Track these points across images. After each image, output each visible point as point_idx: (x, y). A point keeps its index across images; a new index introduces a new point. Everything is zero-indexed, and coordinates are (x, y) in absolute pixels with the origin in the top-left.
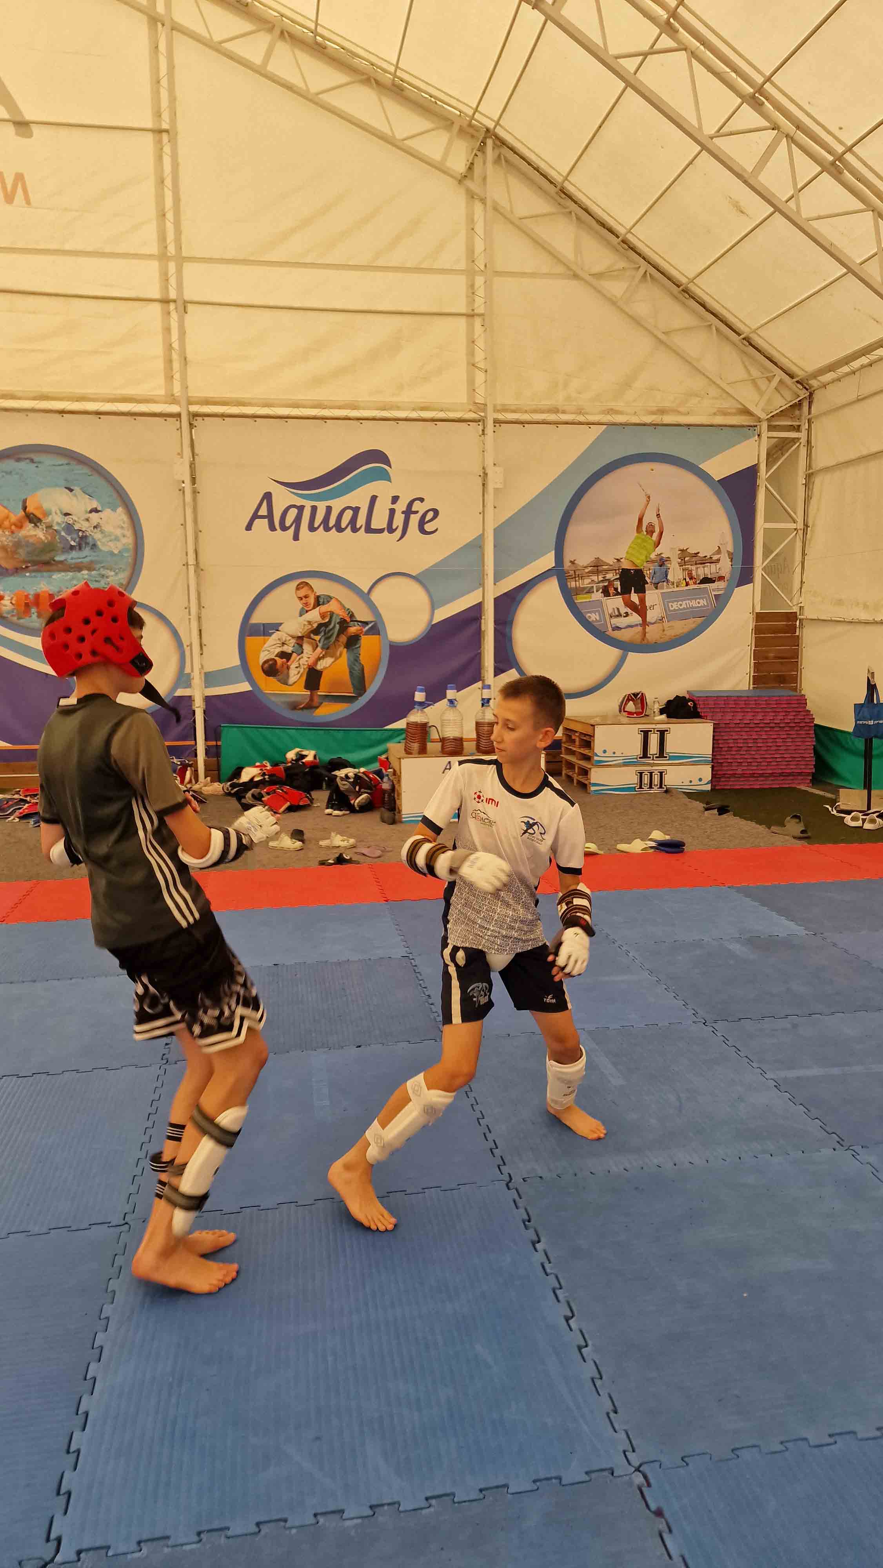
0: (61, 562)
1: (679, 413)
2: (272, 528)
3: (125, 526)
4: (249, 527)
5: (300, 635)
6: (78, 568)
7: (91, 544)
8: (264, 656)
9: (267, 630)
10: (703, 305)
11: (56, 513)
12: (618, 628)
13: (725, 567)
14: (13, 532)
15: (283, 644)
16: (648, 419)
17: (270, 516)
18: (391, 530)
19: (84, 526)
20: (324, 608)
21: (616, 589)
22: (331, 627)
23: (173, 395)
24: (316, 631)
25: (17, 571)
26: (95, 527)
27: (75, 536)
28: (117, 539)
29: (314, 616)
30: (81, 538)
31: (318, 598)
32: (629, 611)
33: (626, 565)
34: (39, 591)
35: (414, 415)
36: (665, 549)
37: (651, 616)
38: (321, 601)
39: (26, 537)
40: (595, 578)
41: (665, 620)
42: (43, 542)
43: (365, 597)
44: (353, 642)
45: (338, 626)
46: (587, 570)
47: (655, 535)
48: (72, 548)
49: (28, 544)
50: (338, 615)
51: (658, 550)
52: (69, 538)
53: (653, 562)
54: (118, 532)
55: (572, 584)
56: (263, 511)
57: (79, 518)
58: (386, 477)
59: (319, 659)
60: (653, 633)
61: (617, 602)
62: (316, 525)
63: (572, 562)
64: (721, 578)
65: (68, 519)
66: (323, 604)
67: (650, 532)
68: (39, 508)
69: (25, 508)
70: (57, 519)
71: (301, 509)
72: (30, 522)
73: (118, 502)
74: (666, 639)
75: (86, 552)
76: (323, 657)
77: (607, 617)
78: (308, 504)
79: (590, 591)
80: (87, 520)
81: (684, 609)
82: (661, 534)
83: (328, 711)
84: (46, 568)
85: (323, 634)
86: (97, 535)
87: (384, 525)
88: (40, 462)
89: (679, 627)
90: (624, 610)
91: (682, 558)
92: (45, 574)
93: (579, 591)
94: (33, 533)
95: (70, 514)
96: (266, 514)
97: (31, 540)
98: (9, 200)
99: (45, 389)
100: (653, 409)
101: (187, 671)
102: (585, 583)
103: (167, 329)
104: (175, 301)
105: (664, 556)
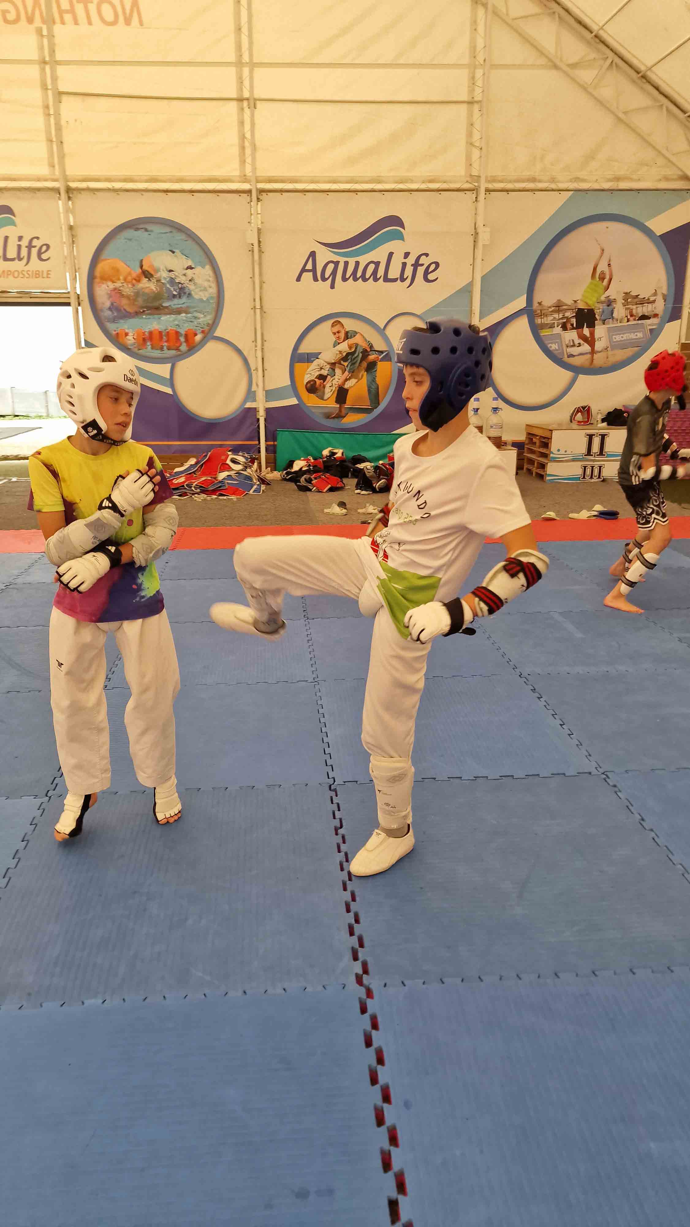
0: (167, 307)
1: (631, 180)
2: (315, 279)
3: (211, 279)
4: (298, 279)
5: (333, 361)
6: (178, 312)
7: (187, 293)
8: (307, 378)
9: (309, 358)
10: (657, 88)
12: (571, 356)
13: (660, 306)
14: (134, 285)
15: (321, 368)
16: (606, 186)
17: (314, 270)
18: (403, 279)
19: (182, 279)
20: (351, 341)
21: (572, 325)
22: (356, 355)
23: (245, 176)
24: (345, 359)
25: (137, 314)
26: (190, 280)
27: (176, 287)
28: (205, 289)
29: (344, 347)
30: (181, 289)
31: (347, 333)
32: (582, 342)
33: (581, 306)
34: (152, 329)
35: (423, 186)
37: (598, 346)
38: (349, 335)
39: (143, 288)
40: (556, 316)
41: (609, 349)
42: (154, 292)
43: (382, 332)
44: (371, 367)
45: (361, 355)
46: (550, 310)
47: (606, 281)
48: (174, 296)
50: (361, 346)
51: (607, 293)
52: (172, 289)
53: (602, 302)
54: (206, 284)
55: (539, 321)
56: (309, 266)
57: (179, 274)
58: (401, 237)
59: (346, 380)
60: (599, 360)
61: (572, 335)
62: (347, 277)
63: (540, 304)
64: (656, 315)
65: (172, 275)
66: (351, 338)
67: (602, 279)
68: (152, 266)
69: (141, 267)
70: (164, 275)
71: (337, 263)
72: (146, 277)
73: (207, 260)
74: (609, 364)
75: (184, 299)
76: (350, 378)
77: (565, 348)
78: (342, 260)
79: (552, 326)
80: (185, 275)
81: (624, 340)
82: (610, 280)
83: (352, 420)
85: (350, 360)
86: (192, 287)
87: (398, 275)
89: (620, 355)
90: (577, 341)
91: (625, 300)
92: (156, 316)
93: (543, 326)
94: (147, 285)
95: (173, 271)
96: (311, 268)
97: (147, 291)
98: (128, 22)
99: (155, 173)
100: (610, 177)
101: (254, 388)
102: (549, 320)
103: (242, 123)
104: (248, 99)
105: (612, 298)
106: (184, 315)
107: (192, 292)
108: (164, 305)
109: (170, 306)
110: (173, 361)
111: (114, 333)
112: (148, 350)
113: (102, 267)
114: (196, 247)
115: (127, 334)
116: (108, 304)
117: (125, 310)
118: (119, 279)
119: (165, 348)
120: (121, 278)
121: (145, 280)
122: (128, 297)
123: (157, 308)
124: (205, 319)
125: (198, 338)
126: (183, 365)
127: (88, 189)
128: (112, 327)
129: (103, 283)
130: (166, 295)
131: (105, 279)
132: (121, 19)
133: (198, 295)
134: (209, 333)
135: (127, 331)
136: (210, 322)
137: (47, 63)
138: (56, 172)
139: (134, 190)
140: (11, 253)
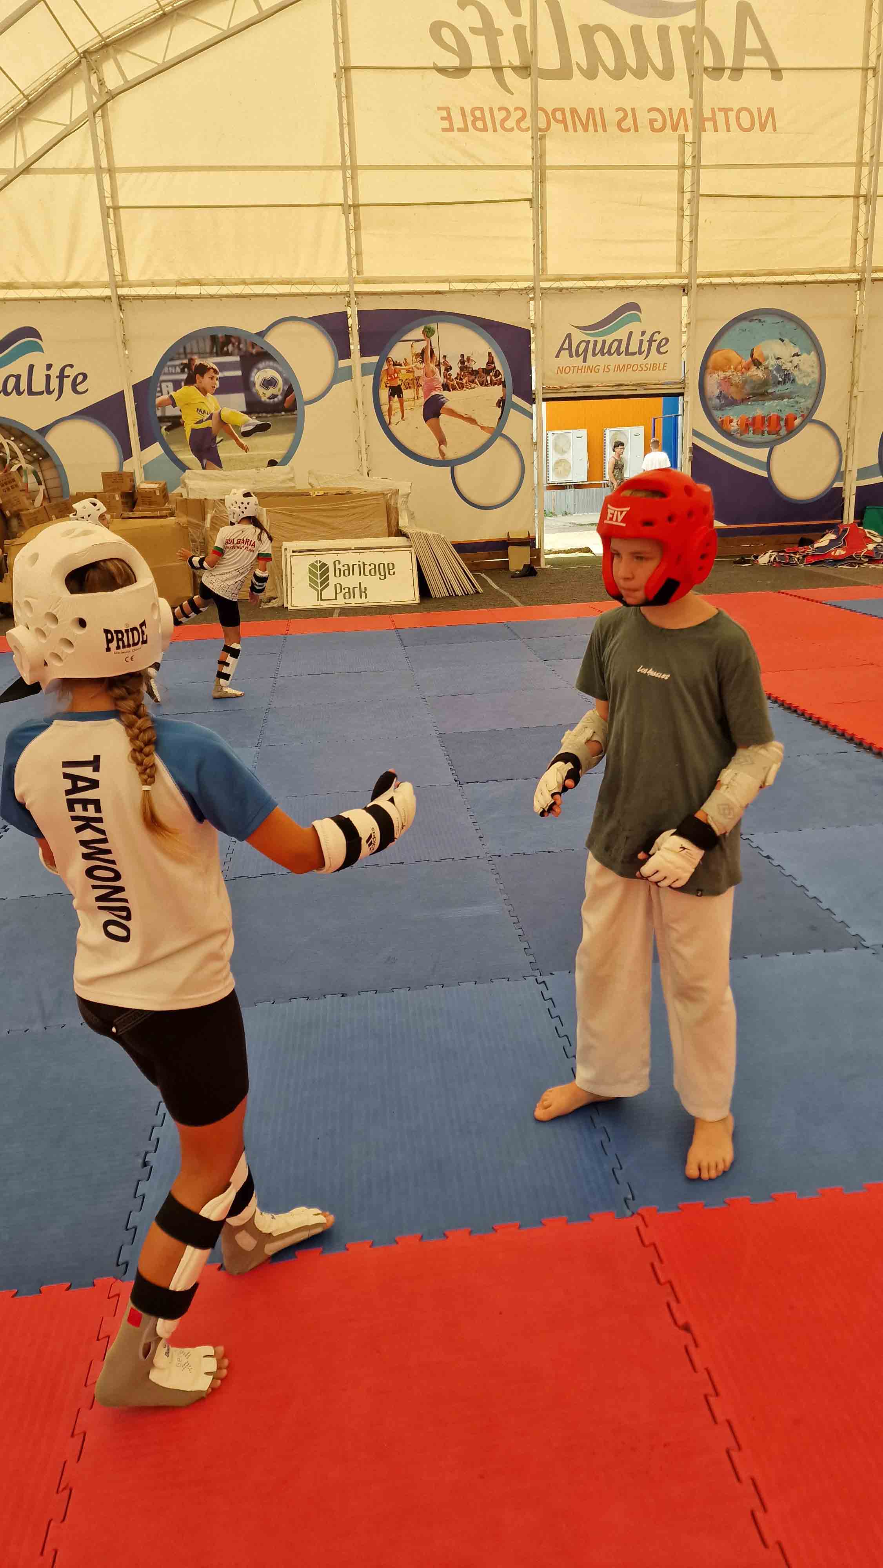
3: (815, 365)
6: (781, 397)
7: (792, 379)
14: (743, 373)
19: (788, 366)
23: (855, 267)
25: (743, 401)
26: (796, 367)
27: (782, 374)
28: (808, 375)
30: (787, 375)
34: (756, 415)
39: (751, 376)
42: (762, 379)
49: (751, 381)
52: (778, 376)
54: (809, 370)
57: (786, 361)
65: (779, 362)
68: (762, 355)
69: (752, 355)
70: (771, 363)
72: (755, 365)
73: (812, 348)
75: (788, 385)
80: (791, 362)
84: (761, 398)
86: (796, 373)
88: (765, 322)
94: (756, 373)
95: (781, 359)
97: (754, 378)
101: (842, 469)
103: (856, 218)
104: (865, 196)
106: (786, 400)
107: (797, 378)
108: (770, 391)
109: (774, 392)
110: (771, 445)
111: (719, 420)
112: (750, 436)
113: (715, 357)
114: (804, 335)
115: (731, 421)
116: (717, 393)
117: (732, 397)
118: (730, 368)
119: (766, 432)
120: (732, 367)
121: (755, 368)
122: (737, 386)
123: (763, 395)
124: (806, 403)
125: (797, 422)
126: (779, 449)
127: (711, 284)
128: (718, 415)
129: (715, 373)
130: (773, 381)
131: (716, 369)
132: (757, 125)
133: (802, 380)
134: (808, 419)
135: (732, 417)
136: (810, 406)
137: (688, 167)
138: (686, 268)
139: (752, 284)
140: (633, 348)
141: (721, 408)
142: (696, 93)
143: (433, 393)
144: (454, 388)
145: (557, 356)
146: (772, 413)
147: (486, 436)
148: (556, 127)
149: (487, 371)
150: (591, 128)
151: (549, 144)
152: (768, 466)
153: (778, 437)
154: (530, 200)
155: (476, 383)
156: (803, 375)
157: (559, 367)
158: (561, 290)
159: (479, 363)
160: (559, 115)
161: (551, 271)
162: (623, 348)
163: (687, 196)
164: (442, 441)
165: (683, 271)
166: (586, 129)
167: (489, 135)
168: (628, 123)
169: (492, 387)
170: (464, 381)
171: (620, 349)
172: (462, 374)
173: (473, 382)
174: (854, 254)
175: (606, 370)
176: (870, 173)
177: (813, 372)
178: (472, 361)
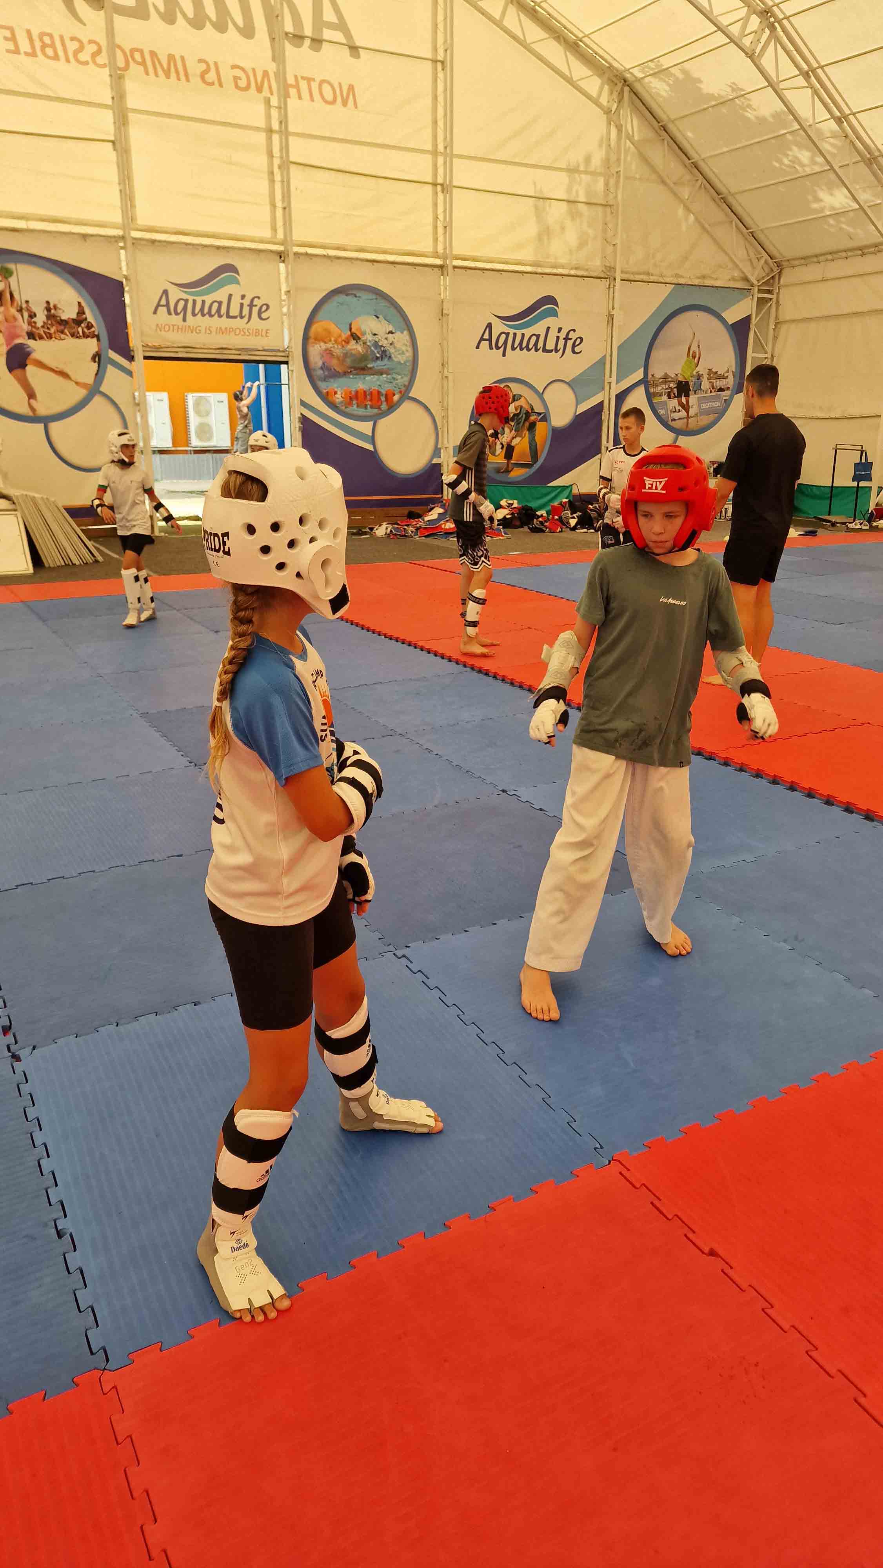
1: (713, 279)
2: (491, 347)
3: (408, 344)
4: (478, 347)
6: (380, 373)
7: (388, 356)
10: (730, 208)
11: (369, 334)
12: (674, 420)
13: (730, 381)
14: (343, 346)
16: (696, 282)
17: (490, 340)
18: (557, 351)
19: (383, 343)
20: (517, 403)
21: (674, 394)
22: (521, 415)
23: (437, 252)
25: (345, 374)
26: (391, 344)
27: (379, 350)
28: (403, 353)
29: (512, 408)
30: (383, 352)
32: (681, 409)
33: (681, 379)
34: (358, 388)
35: (573, 272)
36: (702, 369)
37: (692, 412)
38: (516, 398)
39: (351, 350)
40: (664, 386)
41: (698, 415)
42: (361, 354)
43: (541, 395)
44: (532, 427)
45: (524, 416)
46: (660, 381)
47: (697, 359)
48: (377, 358)
49: (352, 355)
50: (525, 408)
51: (698, 369)
53: (694, 376)
54: (404, 348)
55: (652, 390)
56: (486, 336)
57: (382, 338)
58: (556, 314)
59: (513, 438)
61: (674, 403)
62: (515, 347)
63: (653, 376)
64: (728, 388)
65: (376, 338)
66: (517, 400)
67: (694, 357)
68: (359, 329)
69: (351, 329)
70: (369, 337)
71: (508, 334)
72: (354, 339)
73: (405, 327)
74: (699, 427)
75: (386, 361)
76: (515, 437)
77: (669, 412)
78: (512, 332)
79: (661, 395)
80: (386, 339)
81: (709, 408)
82: (699, 358)
83: (518, 474)
84: (362, 372)
85: (515, 421)
86: (392, 350)
87: (553, 347)
88: (359, 297)
89: (705, 420)
90: (678, 408)
92: (362, 377)
93: (655, 394)
94: (355, 347)
95: (377, 335)
96: (487, 337)
97: (354, 352)
98: (345, 103)
99: (362, 244)
100: (699, 275)
101: (439, 446)
102: (659, 389)
103: (435, 205)
104: (442, 185)
105: (700, 373)
106: (384, 376)
107: (393, 356)
108: (369, 366)
109: (374, 367)
110: (375, 419)
111: (325, 391)
112: (354, 409)
113: (315, 328)
114: (396, 314)
115: (336, 393)
116: (320, 364)
117: (334, 369)
118: (330, 341)
119: (369, 406)
120: (332, 339)
121: (353, 342)
122: (338, 358)
123: (363, 369)
124: (402, 380)
125: (396, 398)
126: (382, 423)
127: (307, 254)
128: (323, 386)
129: (316, 344)
130: (370, 357)
131: (318, 339)
132: (339, 99)
133: (398, 358)
134: (405, 395)
135: (336, 390)
136: (406, 383)
137: (276, 132)
138: (280, 235)
139: (345, 258)
140: (234, 311)
141: (325, 379)
142: (278, 57)
143: (18, 341)
144: (41, 338)
145: (155, 312)
146: (373, 388)
147: (82, 393)
148: (135, 69)
149: (78, 322)
150: (173, 74)
151: (130, 85)
152: (372, 440)
153: (380, 411)
154: (113, 142)
155: (66, 334)
156: (398, 353)
157: (157, 325)
158: (153, 242)
159: (69, 313)
160: (137, 56)
161: (141, 221)
162: (224, 310)
163: (277, 162)
164: (31, 395)
165: (278, 237)
166: (168, 76)
167: (61, 65)
168: (211, 76)
169: (84, 340)
170: (52, 330)
171: (219, 311)
172: (50, 322)
173: (62, 332)
174: (436, 240)
175: (208, 331)
176: (445, 163)
177: (407, 351)
178: (60, 309)
